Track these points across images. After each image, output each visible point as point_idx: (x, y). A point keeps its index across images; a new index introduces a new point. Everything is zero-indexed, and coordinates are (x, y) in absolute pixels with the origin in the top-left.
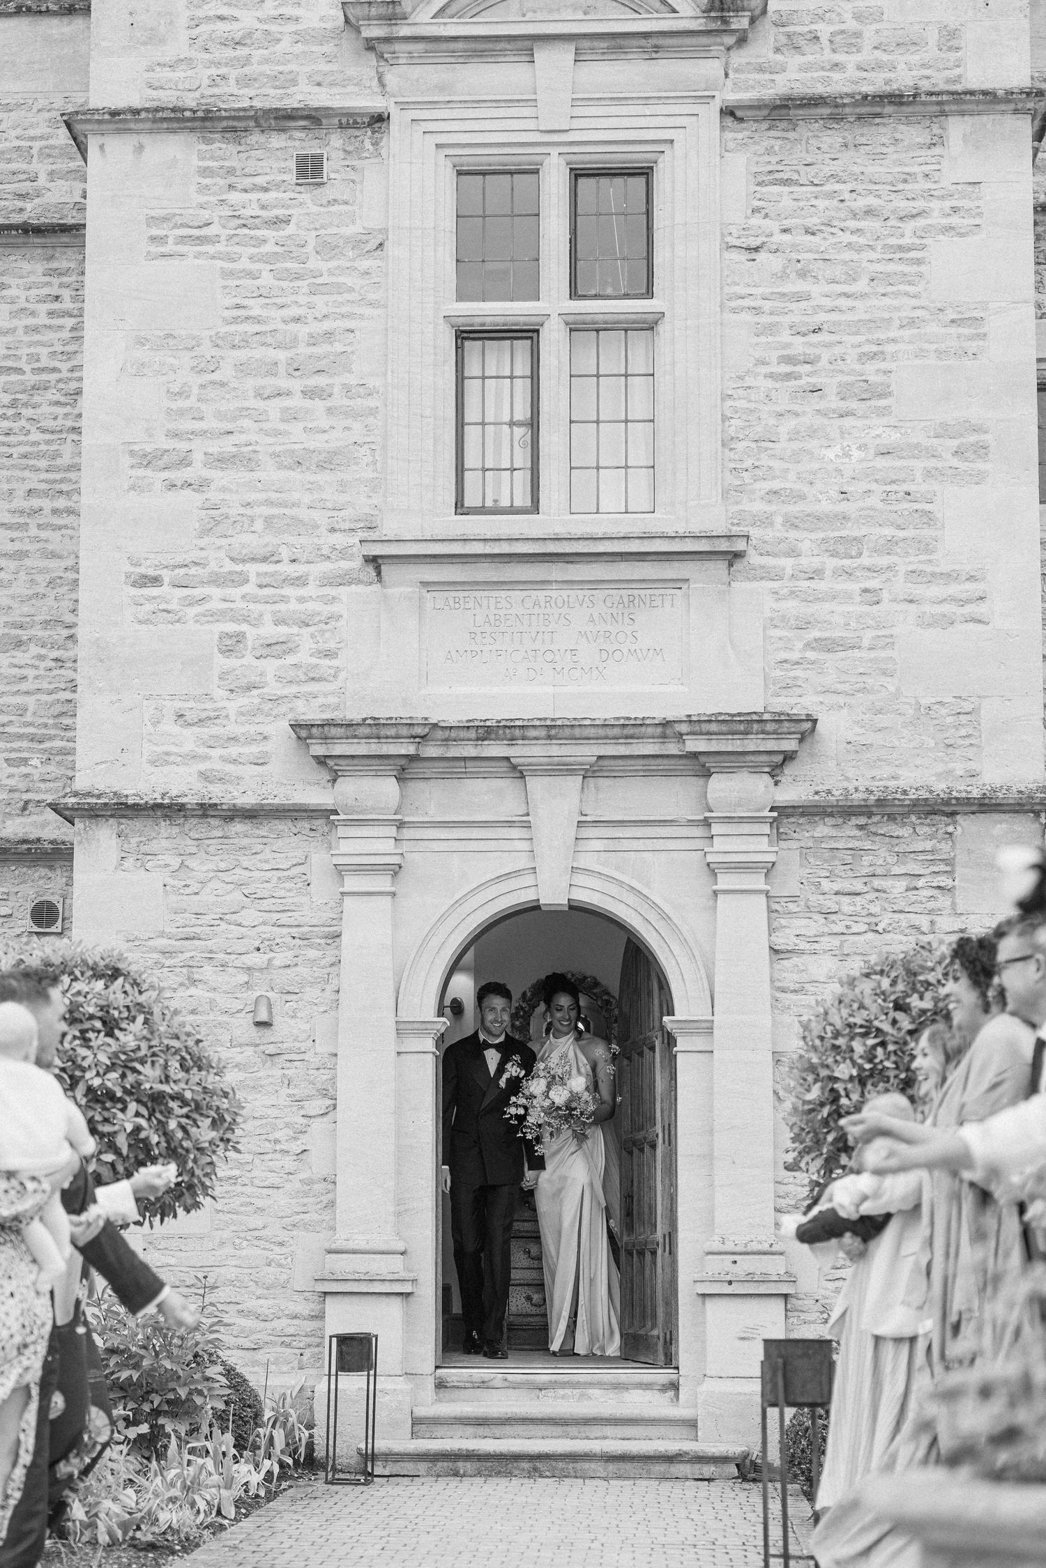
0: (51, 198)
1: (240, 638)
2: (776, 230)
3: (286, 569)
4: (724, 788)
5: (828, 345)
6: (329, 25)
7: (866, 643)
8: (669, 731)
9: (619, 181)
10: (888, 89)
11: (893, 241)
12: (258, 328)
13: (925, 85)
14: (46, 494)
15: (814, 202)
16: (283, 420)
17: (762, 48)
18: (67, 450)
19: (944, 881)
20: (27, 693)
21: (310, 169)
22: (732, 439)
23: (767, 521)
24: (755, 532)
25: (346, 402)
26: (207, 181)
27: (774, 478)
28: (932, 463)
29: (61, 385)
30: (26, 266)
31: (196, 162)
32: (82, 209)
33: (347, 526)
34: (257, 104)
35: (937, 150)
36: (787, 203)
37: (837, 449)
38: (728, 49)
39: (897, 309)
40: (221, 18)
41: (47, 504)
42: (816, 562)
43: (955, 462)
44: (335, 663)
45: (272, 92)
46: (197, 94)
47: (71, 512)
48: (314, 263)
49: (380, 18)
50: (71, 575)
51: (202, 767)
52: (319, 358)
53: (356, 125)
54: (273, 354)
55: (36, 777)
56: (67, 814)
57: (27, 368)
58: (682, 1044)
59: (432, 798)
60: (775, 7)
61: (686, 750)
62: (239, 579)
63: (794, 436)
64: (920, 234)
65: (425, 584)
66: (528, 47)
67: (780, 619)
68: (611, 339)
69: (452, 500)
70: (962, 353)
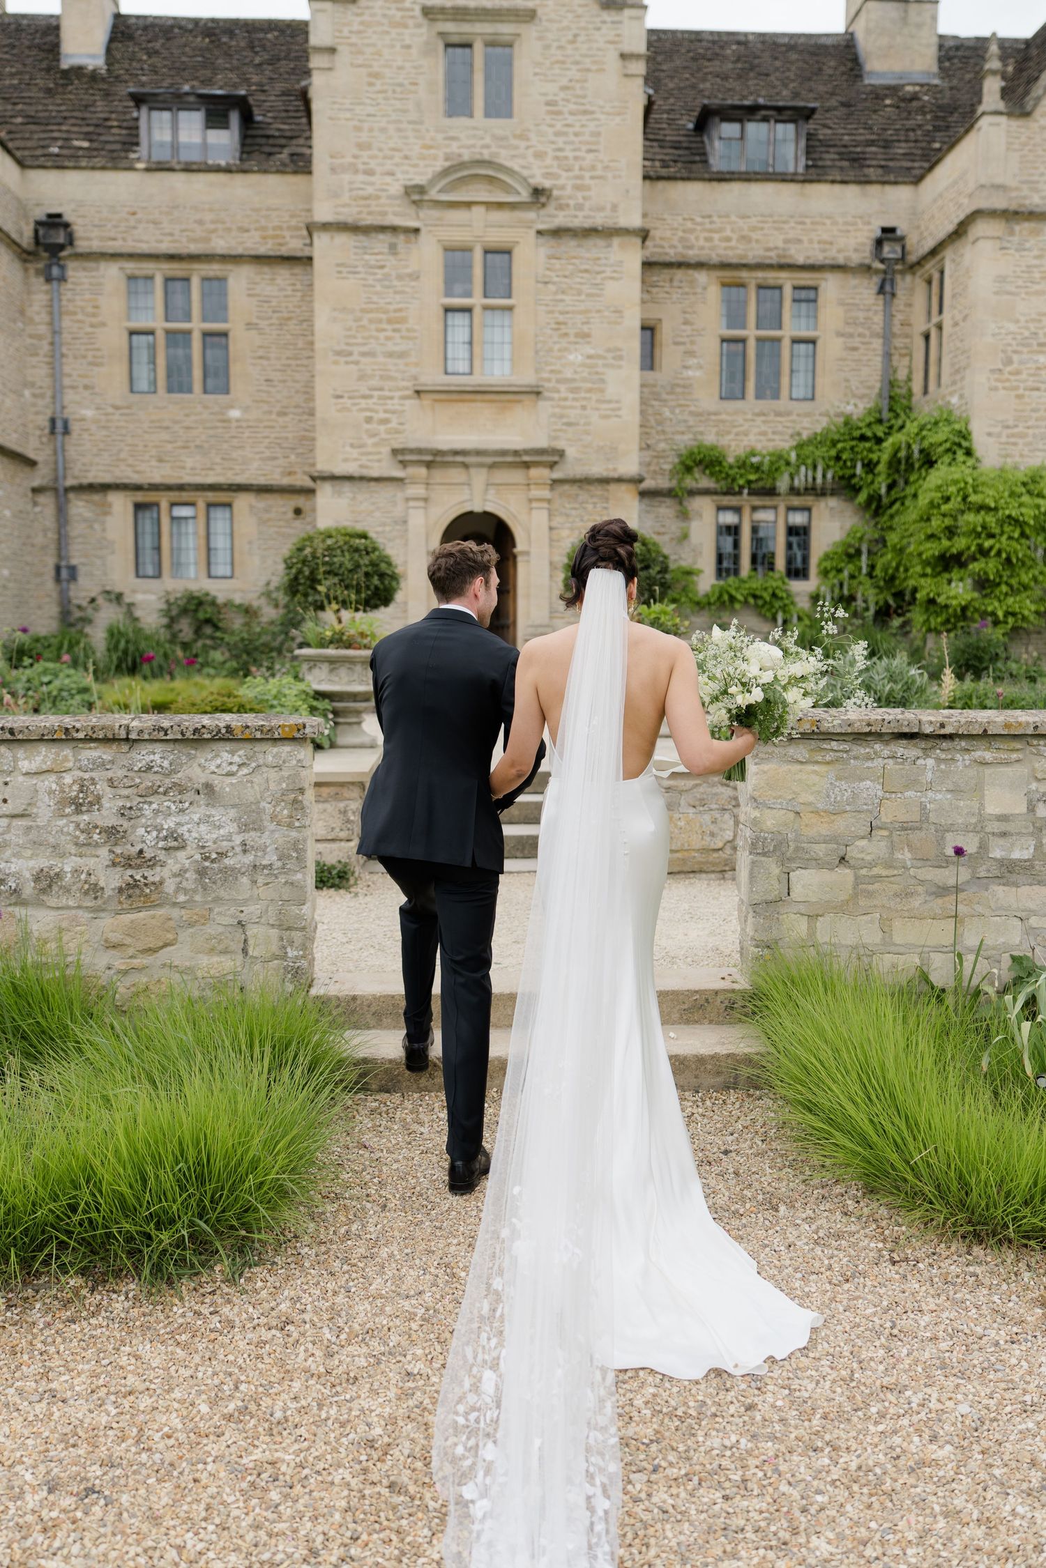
1: (371, 418)
2: (554, 276)
3: (387, 393)
4: (534, 472)
5: (570, 318)
6: (398, 194)
7: (582, 424)
8: (517, 454)
9: (500, 256)
10: (593, 226)
11: (594, 281)
12: (375, 306)
13: (606, 225)
15: (567, 266)
16: (385, 340)
17: (550, 209)
19: (605, 505)
21: (393, 249)
22: (539, 351)
23: (549, 380)
24: (546, 385)
25: (407, 334)
26: (357, 250)
27: (553, 365)
28: (605, 361)
31: (352, 243)
32: (311, 253)
33: (408, 379)
34: (374, 223)
35: (609, 249)
36: (558, 266)
37: (574, 356)
38: (539, 209)
39: (594, 306)
40: (361, 189)
41: (297, 362)
42: (566, 395)
43: (612, 361)
44: (404, 427)
45: (379, 218)
46: (352, 217)
48: (395, 283)
49: (418, 192)
51: (360, 463)
52: (397, 318)
53: (409, 232)
54: (380, 316)
55: (293, 463)
56: (314, 479)
58: (520, 559)
59: (438, 475)
60: (555, 193)
61: (522, 460)
62: (371, 397)
63: (560, 350)
64: (604, 279)
65: (436, 401)
66: (468, 205)
67: (554, 415)
68: (498, 313)
69: (442, 369)
70: (616, 323)
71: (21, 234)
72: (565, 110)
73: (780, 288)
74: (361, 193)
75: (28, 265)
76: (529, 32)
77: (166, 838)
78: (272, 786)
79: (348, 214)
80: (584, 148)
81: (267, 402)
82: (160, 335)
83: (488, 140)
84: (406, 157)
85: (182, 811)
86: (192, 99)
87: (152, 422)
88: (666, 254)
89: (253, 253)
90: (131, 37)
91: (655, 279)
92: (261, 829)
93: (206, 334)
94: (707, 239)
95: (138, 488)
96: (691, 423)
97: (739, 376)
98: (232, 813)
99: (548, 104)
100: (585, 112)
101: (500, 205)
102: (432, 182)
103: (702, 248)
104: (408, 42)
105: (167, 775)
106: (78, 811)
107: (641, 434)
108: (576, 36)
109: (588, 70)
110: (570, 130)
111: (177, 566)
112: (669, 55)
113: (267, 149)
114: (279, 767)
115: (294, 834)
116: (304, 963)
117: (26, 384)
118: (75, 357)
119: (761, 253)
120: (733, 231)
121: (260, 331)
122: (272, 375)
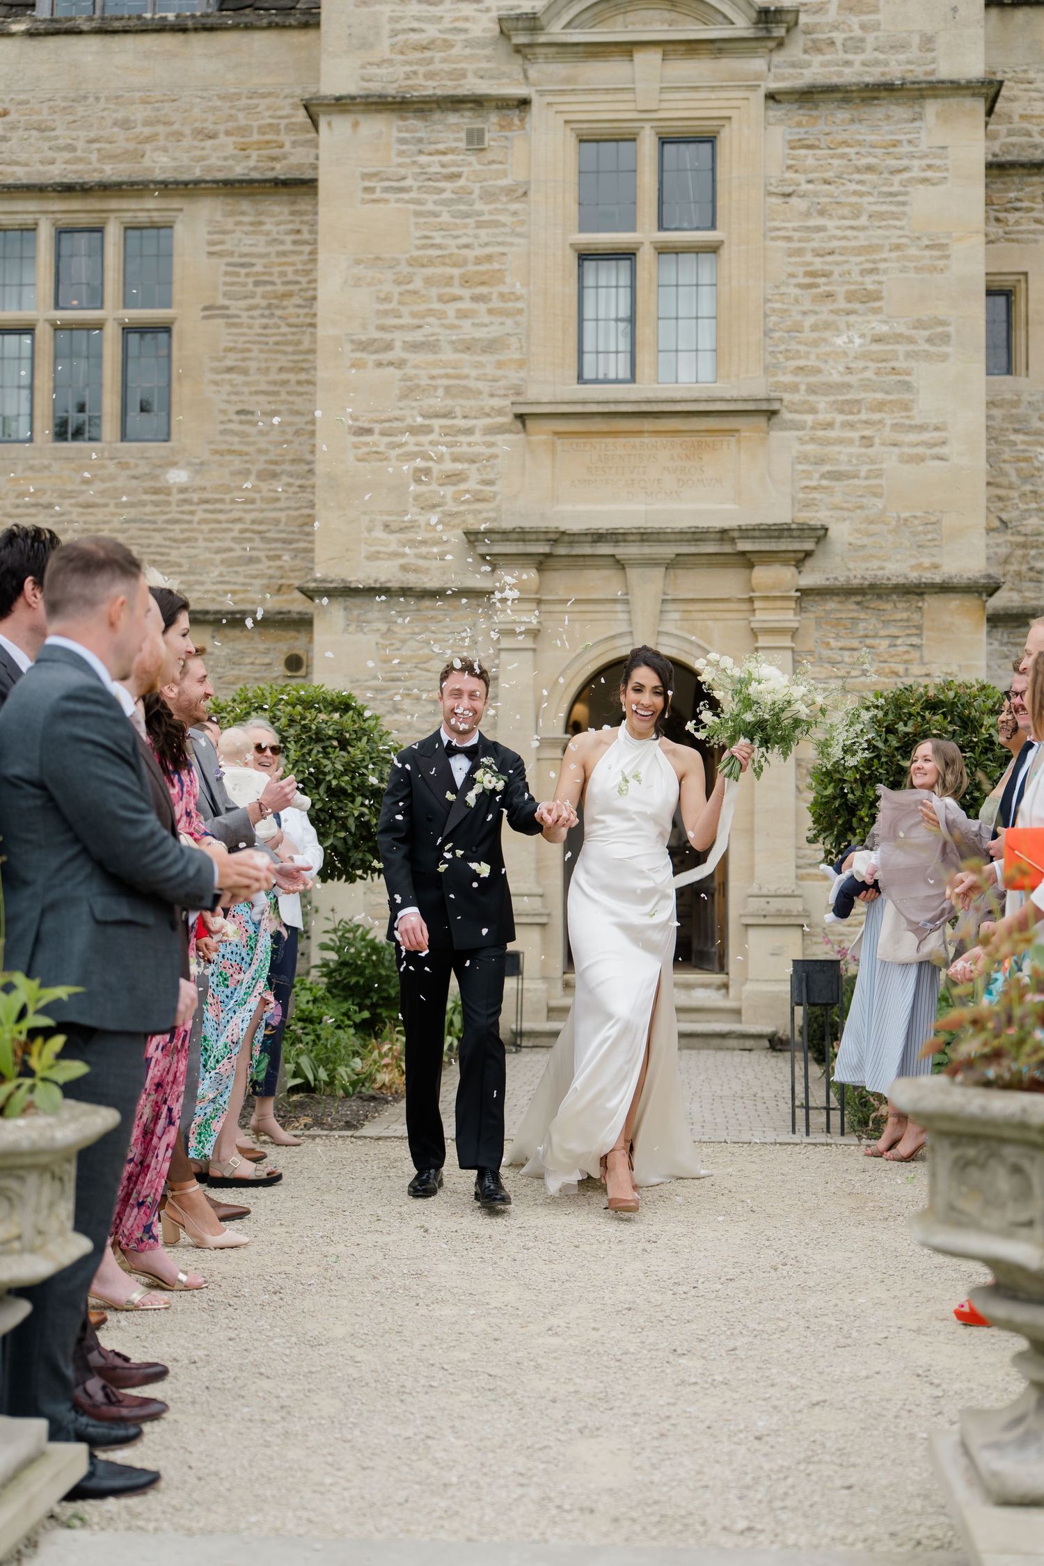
0: (293, 160)
1: (427, 472)
2: (803, 182)
3: (459, 422)
4: (762, 575)
5: (838, 263)
6: (488, 35)
7: (863, 474)
8: (725, 537)
9: (692, 146)
10: (883, 79)
11: (885, 189)
12: (439, 252)
13: (910, 77)
14: (291, 370)
15: (830, 161)
16: (457, 318)
17: (795, 50)
18: (306, 341)
19: (915, 641)
20: (281, 510)
21: (475, 140)
22: (771, 330)
23: (795, 388)
24: (787, 397)
25: (501, 305)
26: (404, 147)
27: (801, 358)
28: (911, 347)
29: (302, 294)
30: (276, 209)
31: (395, 134)
32: (315, 167)
33: (502, 392)
34: (439, 92)
35: (917, 124)
36: (810, 162)
37: (844, 338)
38: (771, 51)
39: (888, 237)
40: (413, 30)
41: (292, 377)
42: (828, 417)
43: (927, 347)
44: (493, 488)
45: (449, 83)
46: (396, 85)
47: (310, 382)
48: (478, 206)
49: (525, 29)
50: (310, 427)
51: (402, 561)
52: (483, 273)
53: (508, 107)
54: (449, 271)
55: (287, 568)
56: (310, 594)
57: (278, 281)
59: (562, 583)
60: (803, 19)
61: (738, 550)
62: (427, 430)
63: (814, 328)
64: (906, 183)
65: (556, 433)
66: (627, 49)
67: (803, 458)
68: (688, 259)
69: (575, 374)
70: (934, 269)
74: (414, 37)
79: (389, 80)
81: (241, 454)
82: (43, 331)
87: (21, 495)
88: (1035, 146)
89: (220, 176)
91: (1012, 195)
93: (127, 330)
101: (692, 47)
102: (551, 8)
107: (989, 500)
121: (231, 320)
122: (251, 403)
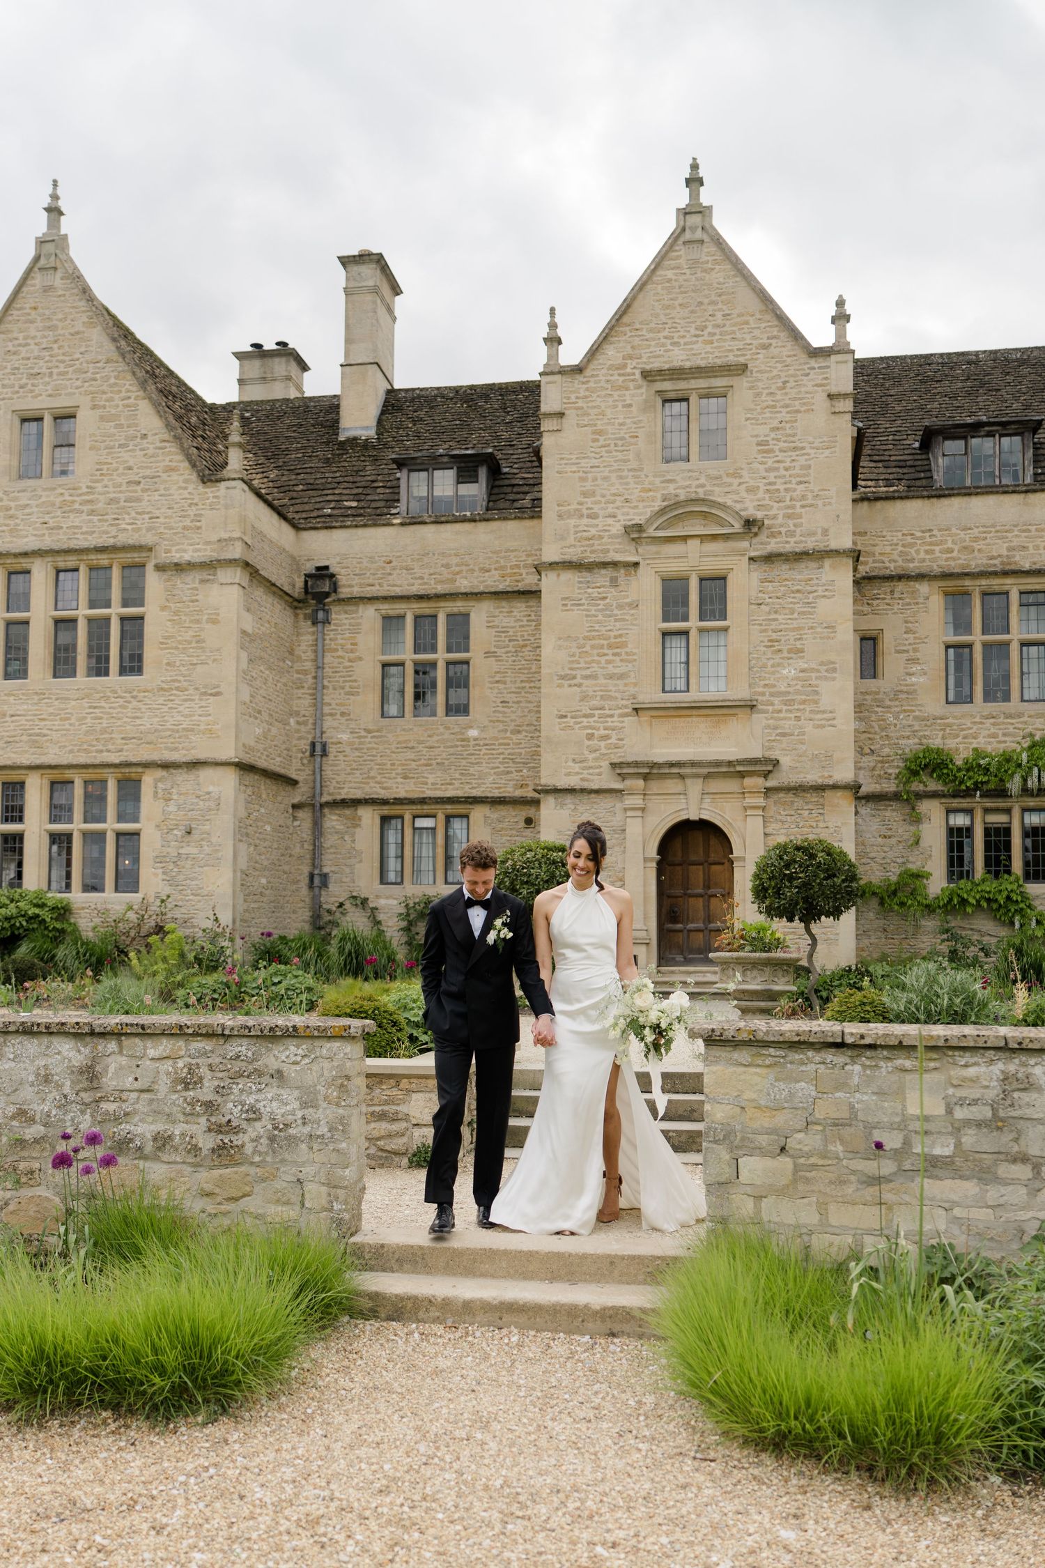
0: (527, 581)
1: (593, 735)
2: (767, 598)
3: (607, 712)
4: (748, 781)
5: (784, 636)
6: (619, 534)
7: (796, 734)
8: (731, 764)
9: (715, 582)
10: (804, 550)
11: (806, 601)
12: (597, 633)
13: (817, 548)
14: (529, 681)
15: (780, 588)
16: (606, 663)
17: (763, 537)
18: (536, 668)
20: (523, 748)
21: (614, 582)
22: (752, 667)
23: (763, 694)
24: (760, 698)
25: (627, 657)
26: (581, 585)
27: (766, 680)
28: (818, 674)
29: (534, 645)
31: (577, 579)
32: (540, 587)
33: (627, 698)
34: (597, 560)
35: (820, 570)
36: (770, 588)
37: (787, 670)
38: (752, 538)
39: (807, 623)
40: (585, 531)
41: (527, 685)
42: (780, 707)
43: (827, 673)
44: (623, 742)
45: (602, 556)
46: (577, 557)
47: (535, 687)
48: (616, 612)
49: (637, 531)
50: (538, 710)
51: (582, 777)
52: (618, 643)
53: (629, 566)
54: (602, 642)
55: (526, 777)
56: (539, 791)
57: (520, 639)
58: (736, 864)
59: (655, 786)
60: (766, 522)
61: (737, 770)
62: (592, 716)
63: (773, 666)
64: (815, 598)
65: (653, 717)
66: (685, 538)
67: (768, 727)
68: (713, 634)
69: (661, 689)
70: (829, 638)
71: (294, 586)
72: (776, 448)
73: (1007, 593)
74: (585, 534)
75: (299, 611)
76: (741, 384)
77: (247, 1111)
78: (326, 1072)
79: (573, 554)
80: (794, 481)
81: (502, 722)
82: (409, 666)
83: (703, 481)
84: (627, 501)
85: (260, 1090)
86: (446, 459)
87: (399, 742)
88: (886, 568)
89: (493, 589)
90: (400, 409)
91: (875, 592)
92: (316, 1107)
93: (448, 663)
94: (927, 552)
95: (384, 802)
96: (916, 728)
97: (966, 680)
98: (296, 1093)
99: (758, 444)
100: (795, 449)
101: (714, 537)
102: (650, 521)
103: (924, 560)
104: (628, 402)
105: (251, 1062)
106: (186, 1089)
108: (785, 383)
109: (798, 411)
110: (782, 465)
111: (416, 872)
112: (898, 380)
113: (512, 497)
114: (330, 1059)
115: (341, 1111)
116: (346, 1216)
117: (292, 714)
118: (335, 689)
119: (985, 561)
120: (954, 542)
121: (498, 659)
122: (508, 697)
